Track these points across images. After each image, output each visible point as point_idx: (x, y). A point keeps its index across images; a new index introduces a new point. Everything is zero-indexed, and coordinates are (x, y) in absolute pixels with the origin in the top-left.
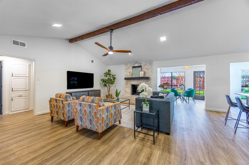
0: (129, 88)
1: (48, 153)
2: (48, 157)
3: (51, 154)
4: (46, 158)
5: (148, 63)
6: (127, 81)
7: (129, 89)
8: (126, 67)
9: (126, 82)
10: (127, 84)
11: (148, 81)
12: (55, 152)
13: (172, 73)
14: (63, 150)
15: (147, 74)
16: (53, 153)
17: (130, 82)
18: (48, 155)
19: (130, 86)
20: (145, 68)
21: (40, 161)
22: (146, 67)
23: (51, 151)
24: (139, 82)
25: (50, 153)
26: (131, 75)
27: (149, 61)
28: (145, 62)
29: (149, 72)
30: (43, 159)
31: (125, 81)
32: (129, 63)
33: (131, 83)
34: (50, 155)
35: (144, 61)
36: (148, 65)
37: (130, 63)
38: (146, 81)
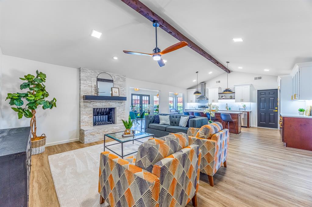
0: (88, 115)
1: (280, 202)
2: (284, 200)
3: (278, 198)
4: (287, 201)
5: (121, 78)
10: (86, 106)
12: (272, 196)
14: (262, 189)
16: (274, 197)
17: (92, 103)
18: (282, 202)
21: (297, 204)
22: (119, 83)
23: (274, 201)
24: (109, 104)
25: (278, 200)
28: (117, 75)
29: (123, 91)
30: (291, 203)
34: (280, 199)
36: (121, 81)
38: (118, 103)
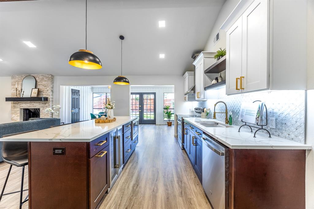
0: (17, 114)
5: (46, 77)
6: (14, 103)
7: (18, 116)
8: (13, 80)
9: (13, 105)
10: (14, 107)
11: (46, 103)
13: (106, 93)
15: (44, 93)
17: (19, 104)
19: (18, 110)
20: (41, 84)
22: (44, 83)
26: (18, 93)
27: (48, 75)
29: (48, 91)
31: (11, 104)
32: (17, 75)
33: (20, 106)
35: (41, 75)
36: (46, 81)
37: (19, 75)
